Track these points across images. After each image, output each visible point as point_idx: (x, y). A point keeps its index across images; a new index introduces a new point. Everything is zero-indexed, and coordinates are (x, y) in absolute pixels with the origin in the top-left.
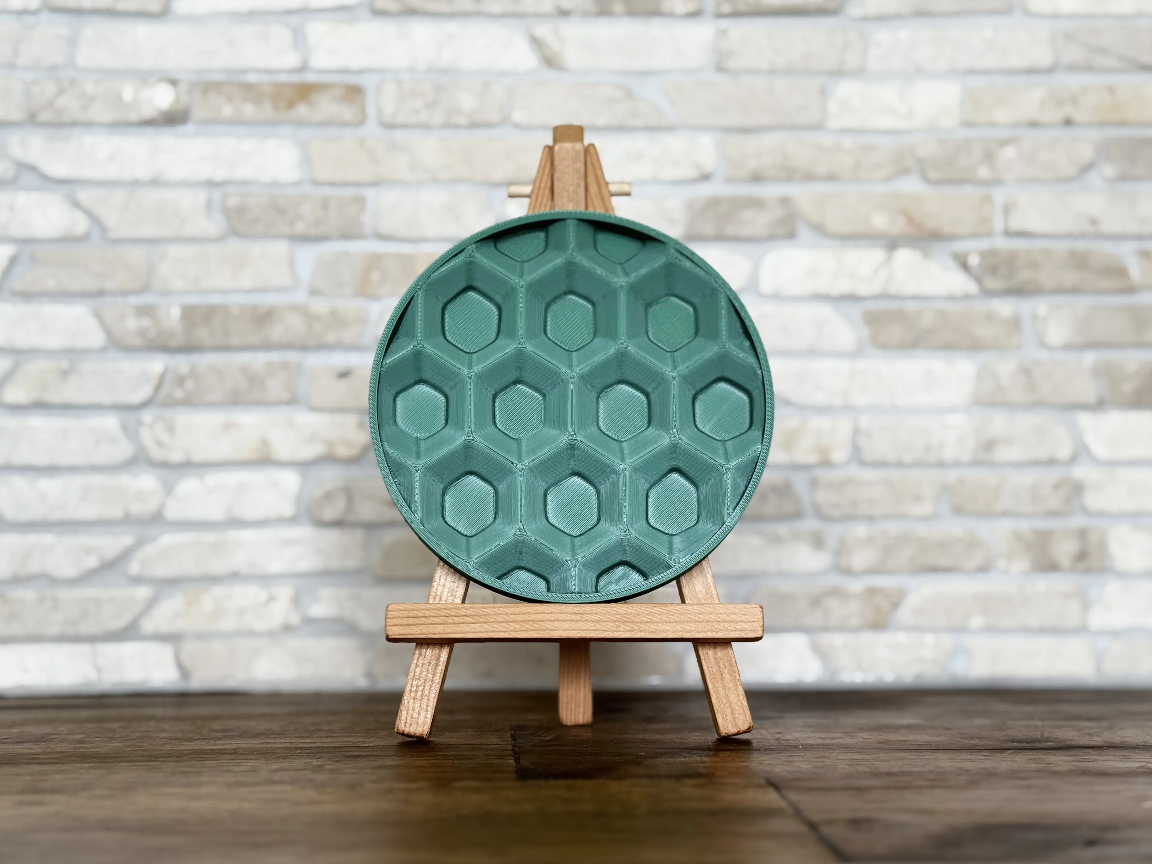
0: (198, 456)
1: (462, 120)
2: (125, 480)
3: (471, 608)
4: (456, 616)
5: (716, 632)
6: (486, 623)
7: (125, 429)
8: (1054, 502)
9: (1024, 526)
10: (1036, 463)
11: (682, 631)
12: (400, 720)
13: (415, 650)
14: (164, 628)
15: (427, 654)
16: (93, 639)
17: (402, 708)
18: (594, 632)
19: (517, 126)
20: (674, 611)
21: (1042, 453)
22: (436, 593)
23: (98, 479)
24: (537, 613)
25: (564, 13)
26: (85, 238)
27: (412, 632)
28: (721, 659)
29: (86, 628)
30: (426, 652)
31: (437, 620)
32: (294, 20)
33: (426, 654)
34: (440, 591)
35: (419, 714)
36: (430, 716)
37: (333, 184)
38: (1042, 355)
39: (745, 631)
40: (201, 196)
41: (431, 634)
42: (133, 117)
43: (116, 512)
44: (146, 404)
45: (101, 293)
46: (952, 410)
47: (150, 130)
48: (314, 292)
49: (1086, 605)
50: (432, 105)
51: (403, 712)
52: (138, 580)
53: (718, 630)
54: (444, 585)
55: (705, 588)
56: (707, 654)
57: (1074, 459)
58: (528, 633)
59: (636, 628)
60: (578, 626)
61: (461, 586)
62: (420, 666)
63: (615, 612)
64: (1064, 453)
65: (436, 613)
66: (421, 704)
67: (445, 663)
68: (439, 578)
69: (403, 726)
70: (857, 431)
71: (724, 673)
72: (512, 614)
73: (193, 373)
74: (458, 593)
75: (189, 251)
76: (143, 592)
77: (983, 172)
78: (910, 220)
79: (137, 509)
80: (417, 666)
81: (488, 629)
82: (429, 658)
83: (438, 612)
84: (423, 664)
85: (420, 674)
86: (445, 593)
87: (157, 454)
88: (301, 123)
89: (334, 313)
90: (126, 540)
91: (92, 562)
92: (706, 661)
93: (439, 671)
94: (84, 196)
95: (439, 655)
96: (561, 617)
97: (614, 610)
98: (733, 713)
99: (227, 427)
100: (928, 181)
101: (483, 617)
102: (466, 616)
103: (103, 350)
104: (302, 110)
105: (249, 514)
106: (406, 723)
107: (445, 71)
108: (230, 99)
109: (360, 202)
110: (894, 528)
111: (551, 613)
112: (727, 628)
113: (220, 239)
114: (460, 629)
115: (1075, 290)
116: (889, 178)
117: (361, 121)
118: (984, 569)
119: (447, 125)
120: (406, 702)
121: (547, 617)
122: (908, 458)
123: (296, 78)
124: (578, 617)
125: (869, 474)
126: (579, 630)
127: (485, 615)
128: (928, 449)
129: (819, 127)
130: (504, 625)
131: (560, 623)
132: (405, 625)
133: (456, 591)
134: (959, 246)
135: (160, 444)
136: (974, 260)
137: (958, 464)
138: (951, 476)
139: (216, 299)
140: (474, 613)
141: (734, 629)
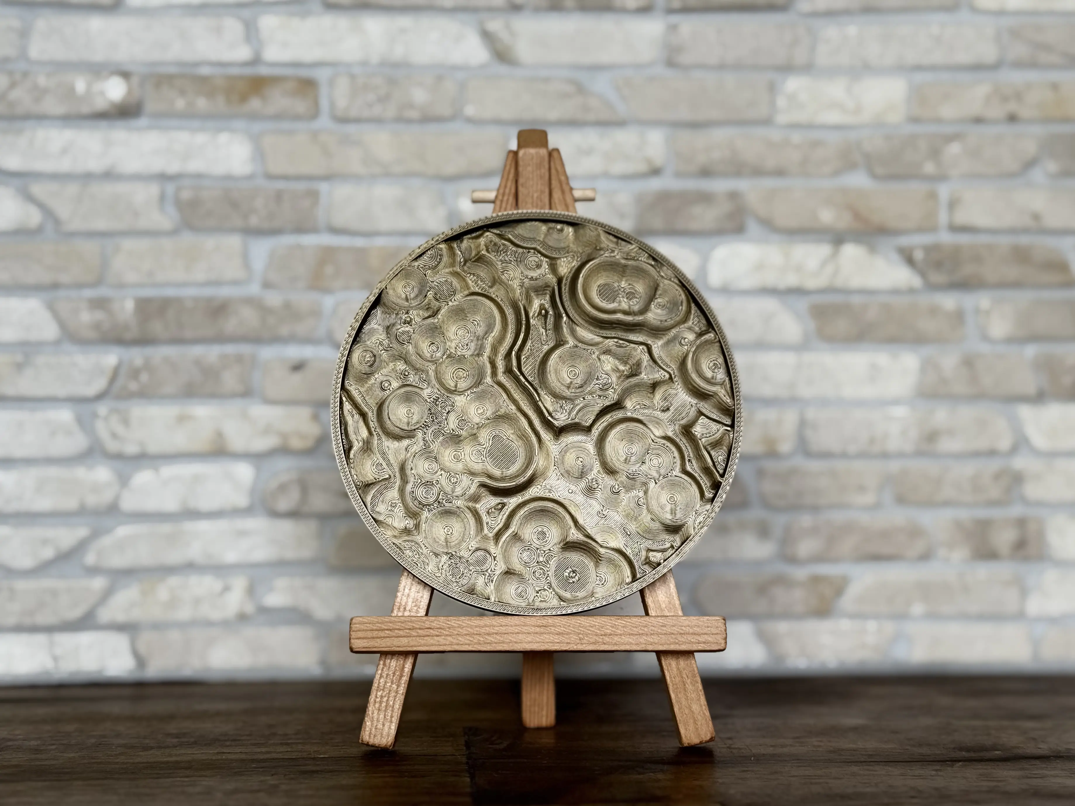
0: (153, 448)
1: (414, 114)
2: (81, 472)
3: (435, 620)
4: (420, 629)
5: (679, 645)
6: (450, 636)
7: (80, 420)
8: (995, 492)
9: (964, 515)
10: (976, 454)
11: (646, 644)
12: (365, 731)
13: (380, 660)
14: (121, 617)
15: (392, 664)
16: (50, 629)
17: (366, 718)
18: (558, 644)
19: (470, 120)
20: (637, 623)
21: (982, 444)
22: (400, 603)
23: (53, 471)
24: (501, 626)
25: (516, 8)
26: (39, 230)
27: (376, 645)
28: (684, 669)
29: (42, 619)
30: (390, 662)
31: (401, 633)
32: (246, 13)
33: (390, 665)
34: (404, 601)
35: (384, 725)
36: (394, 727)
37: (285, 178)
38: (984, 348)
39: (708, 643)
40: (154, 189)
41: (395, 646)
42: (85, 109)
43: (71, 504)
44: (100, 397)
45: (55, 286)
46: (896, 402)
47: (103, 124)
48: (267, 285)
49: (1024, 592)
50: (384, 99)
51: (368, 724)
52: (94, 571)
53: (681, 643)
54: (408, 595)
55: (668, 598)
56: (670, 664)
57: (1014, 450)
58: (492, 646)
59: (601, 640)
60: (542, 639)
61: (425, 596)
62: (385, 677)
63: (578, 624)
64: (1005, 444)
65: (401, 626)
66: (385, 715)
67: (409, 673)
68: (403, 588)
69: (368, 737)
70: (803, 424)
71: (687, 683)
72: (476, 627)
73: (148, 366)
74: (422, 603)
75: (143, 244)
76: (98, 583)
77: (929, 168)
78: (857, 215)
79: (92, 500)
80: (381, 676)
81: (452, 642)
82: (393, 669)
83: (402, 625)
84: (387, 675)
85: (384, 685)
86: (410, 603)
87: (112, 446)
88: (254, 117)
89: (287, 306)
90: (82, 532)
91: (48, 553)
92: (668, 671)
93: (403, 682)
94: (37, 189)
95: (404, 666)
96: (525, 629)
97: (577, 623)
98: (695, 722)
99: (182, 419)
100: (874, 176)
101: (447, 629)
102: (431, 629)
103: (57, 343)
104: (255, 104)
105: (205, 505)
106: (370, 733)
107: (396, 65)
108: (182, 92)
109: (314, 195)
110: (839, 517)
111: (515, 626)
112: (690, 641)
113: (174, 232)
114: (425, 641)
115: (1017, 285)
116: (837, 173)
117: (314, 114)
118: (926, 557)
119: (400, 120)
120: (370, 713)
121: (510, 629)
122: (852, 449)
123: (248, 71)
124: (542, 630)
125: (814, 465)
126: (543, 642)
127: (449, 628)
128: (872, 441)
129: (767, 122)
130: (468, 637)
131: (524, 636)
132: (369, 638)
133: (421, 601)
134: (905, 241)
135: (114, 436)
136: (919, 255)
137: (901, 455)
138: (894, 466)
139: (170, 292)
140: (439, 626)
141: (697, 641)
